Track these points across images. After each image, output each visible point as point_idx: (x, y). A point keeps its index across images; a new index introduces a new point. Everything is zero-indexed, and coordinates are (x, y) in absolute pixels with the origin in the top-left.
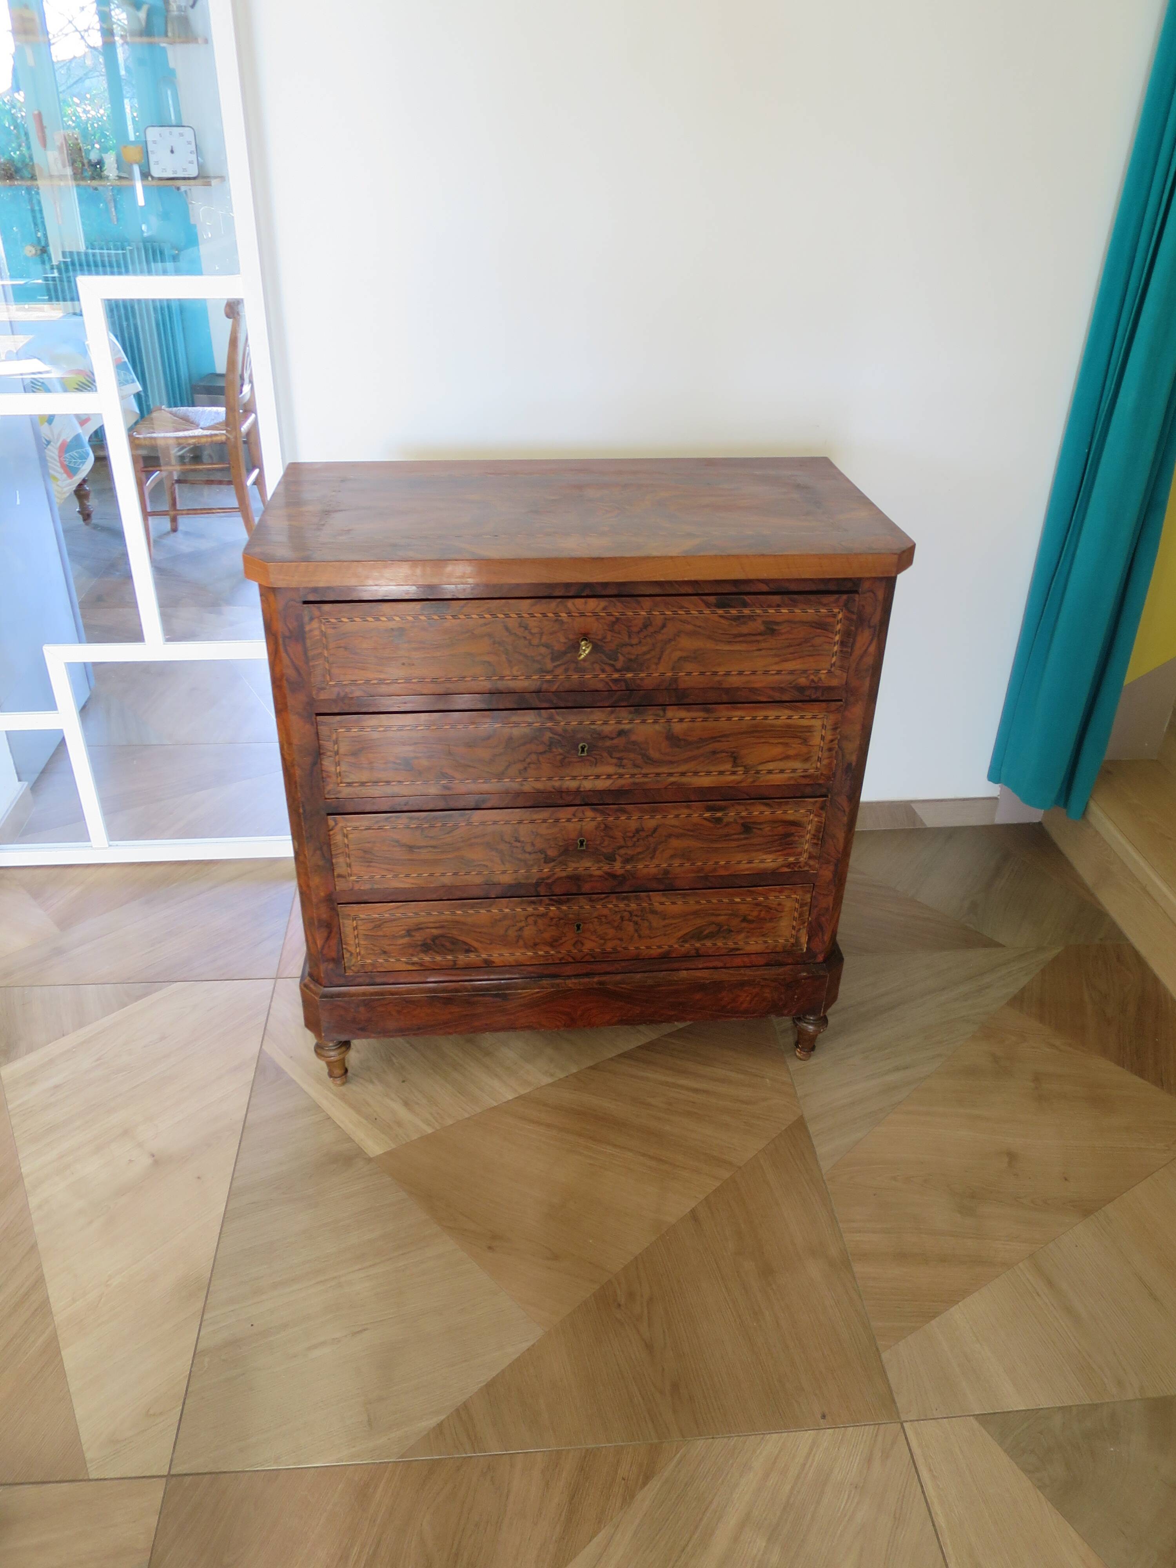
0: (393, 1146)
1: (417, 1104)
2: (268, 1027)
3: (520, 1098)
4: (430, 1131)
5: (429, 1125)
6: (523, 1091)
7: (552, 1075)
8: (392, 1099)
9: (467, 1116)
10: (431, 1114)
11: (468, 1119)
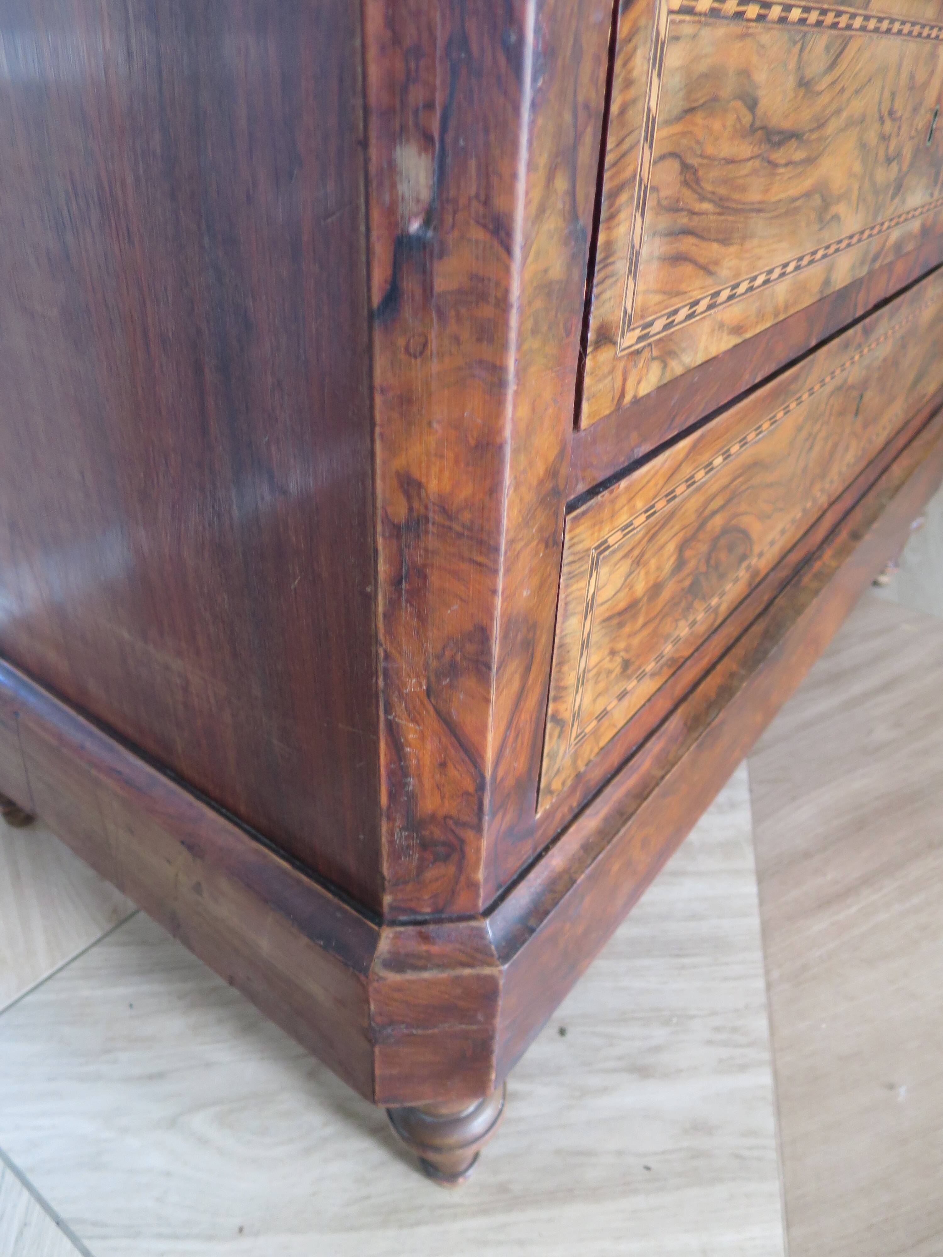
0: (774, 1186)
1: (657, 1049)
2: (64, 1213)
3: (761, 877)
4: (765, 1078)
5: (743, 1068)
6: (748, 862)
7: (733, 805)
8: (604, 1090)
9: (760, 984)
10: (709, 1043)
11: (769, 986)
